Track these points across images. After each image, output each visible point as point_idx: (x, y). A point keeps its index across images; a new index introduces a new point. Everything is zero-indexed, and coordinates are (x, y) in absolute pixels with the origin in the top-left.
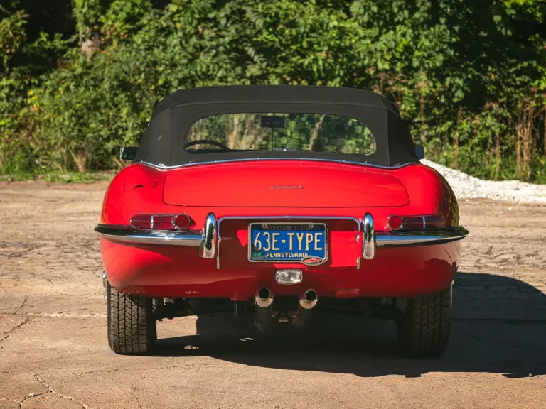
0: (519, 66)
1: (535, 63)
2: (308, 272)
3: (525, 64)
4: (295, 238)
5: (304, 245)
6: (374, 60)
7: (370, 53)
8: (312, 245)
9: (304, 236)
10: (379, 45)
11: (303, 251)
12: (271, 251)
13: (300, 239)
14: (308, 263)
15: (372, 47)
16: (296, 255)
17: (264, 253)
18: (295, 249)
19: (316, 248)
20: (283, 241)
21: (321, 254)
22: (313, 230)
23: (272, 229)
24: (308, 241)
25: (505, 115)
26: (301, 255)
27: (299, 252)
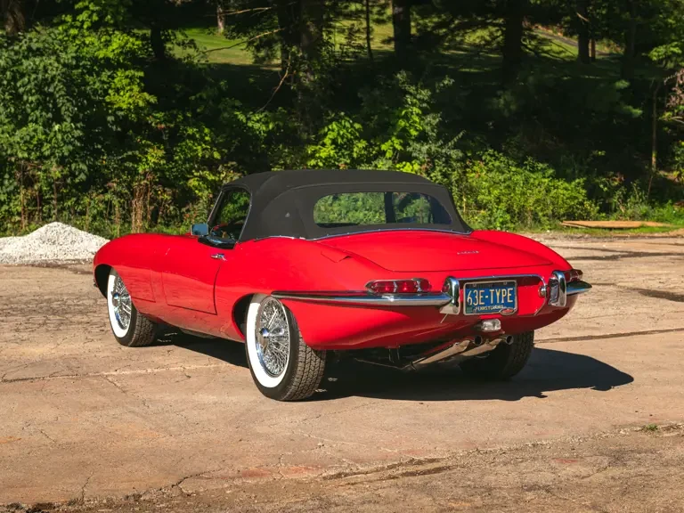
0: (125, 155)
1: (137, 153)
2: (506, 322)
3: (130, 153)
4: (495, 293)
5: (500, 300)
6: (15, 150)
7: (11, 145)
8: (506, 298)
9: (501, 293)
10: (17, 139)
11: (500, 304)
12: (479, 305)
13: (498, 294)
14: (504, 313)
15: (11, 140)
16: (495, 307)
17: (474, 307)
18: (495, 303)
19: (509, 301)
20: (487, 297)
21: (512, 305)
22: (506, 287)
23: (479, 287)
24: (503, 296)
25: (123, 192)
26: (499, 307)
27: (498, 304)
